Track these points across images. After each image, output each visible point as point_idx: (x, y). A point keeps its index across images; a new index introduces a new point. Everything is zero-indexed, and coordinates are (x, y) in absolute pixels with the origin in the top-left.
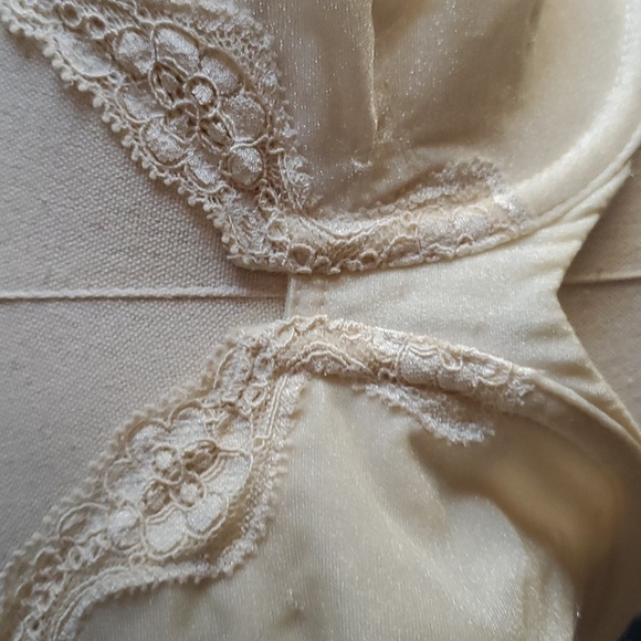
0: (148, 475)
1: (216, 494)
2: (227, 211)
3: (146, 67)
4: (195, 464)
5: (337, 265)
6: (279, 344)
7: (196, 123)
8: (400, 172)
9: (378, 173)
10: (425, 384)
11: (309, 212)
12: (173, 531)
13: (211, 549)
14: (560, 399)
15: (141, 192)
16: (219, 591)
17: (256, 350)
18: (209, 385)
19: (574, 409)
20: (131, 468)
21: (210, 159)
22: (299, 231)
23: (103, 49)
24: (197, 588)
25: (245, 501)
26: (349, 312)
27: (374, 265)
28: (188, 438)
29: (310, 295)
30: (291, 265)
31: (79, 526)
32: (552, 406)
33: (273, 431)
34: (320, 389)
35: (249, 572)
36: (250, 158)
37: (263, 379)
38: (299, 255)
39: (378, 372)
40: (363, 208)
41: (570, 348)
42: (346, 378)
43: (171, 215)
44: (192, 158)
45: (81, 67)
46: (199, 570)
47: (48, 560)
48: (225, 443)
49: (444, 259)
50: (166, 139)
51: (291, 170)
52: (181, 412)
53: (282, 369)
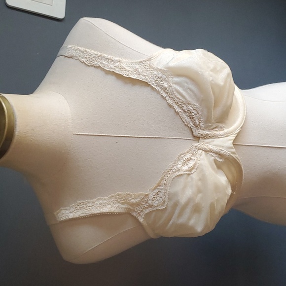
0: (182, 161)
1: (191, 164)
2: (194, 129)
3: (186, 110)
4: (188, 160)
5: (206, 137)
6: (199, 146)
7: (192, 118)
8: (214, 126)
9: (211, 126)
10: (216, 153)
11: (203, 130)
12: (185, 168)
13: (190, 170)
14: (233, 157)
15: (183, 125)
16: (191, 175)
17: (196, 147)
18: (190, 150)
19: (234, 158)
20: (180, 160)
21: (193, 122)
22: (202, 132)
23: (181, 108)
24: (189, 175)
25: (195, 164)
26: (207, 143)
27: (210, 137)
28: (187, 157)
29: (202, 140)
30: (200, 136)
31: (173, 167)
32: (231, 158)
33: (198, 157)
34: (203, 152)
35: (195, 173)
36: (197, 122)
37: (196, 150)
38: (202, 135)
39: (211, 151)
40: (209, 130)
41: (234, 150)
42: (207, 151)
43: (187, 128)
44: (190, 122)
45: (178, 110)
46: (189, 172)
47: (168, 171)
48: (192, 158)
49: (219, 138)
50: (188, 119)
51: (202, 124)
52: (186, 154)
53: (199, 149)
